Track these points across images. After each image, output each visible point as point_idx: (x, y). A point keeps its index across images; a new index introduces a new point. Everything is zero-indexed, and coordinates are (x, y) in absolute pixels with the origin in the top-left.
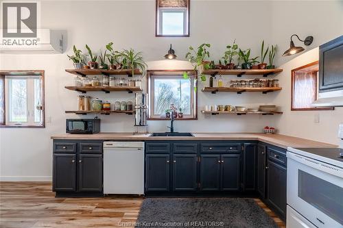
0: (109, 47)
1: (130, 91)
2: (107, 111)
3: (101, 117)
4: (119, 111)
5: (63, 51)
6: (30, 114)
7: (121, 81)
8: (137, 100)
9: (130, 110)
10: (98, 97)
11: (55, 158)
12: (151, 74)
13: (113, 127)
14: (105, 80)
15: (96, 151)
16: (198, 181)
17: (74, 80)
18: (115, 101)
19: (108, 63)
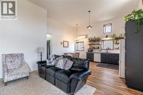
0: (94, 37)
1: (99, 44)
2: (94, 48)
3: (93, 49)
4: (96, 48)
5: (87, 38)
6: (81, 49)
7: (97, 43)
8: (100, 46)
9: (98, 48)
10: (93, 46)
11: (87, 55)
12: (103, 41)
13: (94, 51)
14: (94, 43)
15: (93, 54)
16: (111, 61)
17: (89, 43)
18: (96, 46)
19: (94, 39)
